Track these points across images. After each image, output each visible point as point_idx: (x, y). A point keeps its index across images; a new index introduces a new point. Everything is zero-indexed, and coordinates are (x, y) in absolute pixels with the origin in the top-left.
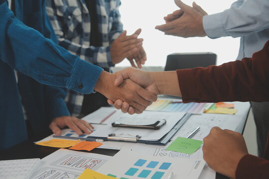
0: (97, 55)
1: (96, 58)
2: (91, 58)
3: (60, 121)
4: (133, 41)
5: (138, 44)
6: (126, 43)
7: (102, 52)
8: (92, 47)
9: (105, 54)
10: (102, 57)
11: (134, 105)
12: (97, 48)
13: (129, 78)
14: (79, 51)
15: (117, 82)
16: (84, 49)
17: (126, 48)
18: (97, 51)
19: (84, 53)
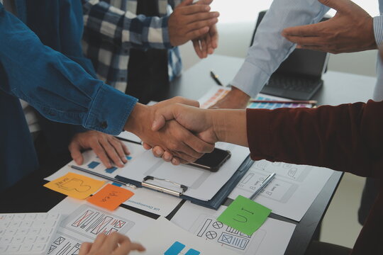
0: (148, 31)
1: (147, 35)
2: (139, 35)
3: (83, 139)
4: (203, 15)
5: (210, 21)
6: (191, 17)
7: (155, 27)
8: (141, 17)
9: (160, 30)
10: (155, 35)
11: (180, 156)
12: (149, 18)
13: (174, 119)
14: (121, 22)
15: (155, 126)
16: (129, 19)
17: (192, 25)
18: (147, 24)
19: (129, 26)
